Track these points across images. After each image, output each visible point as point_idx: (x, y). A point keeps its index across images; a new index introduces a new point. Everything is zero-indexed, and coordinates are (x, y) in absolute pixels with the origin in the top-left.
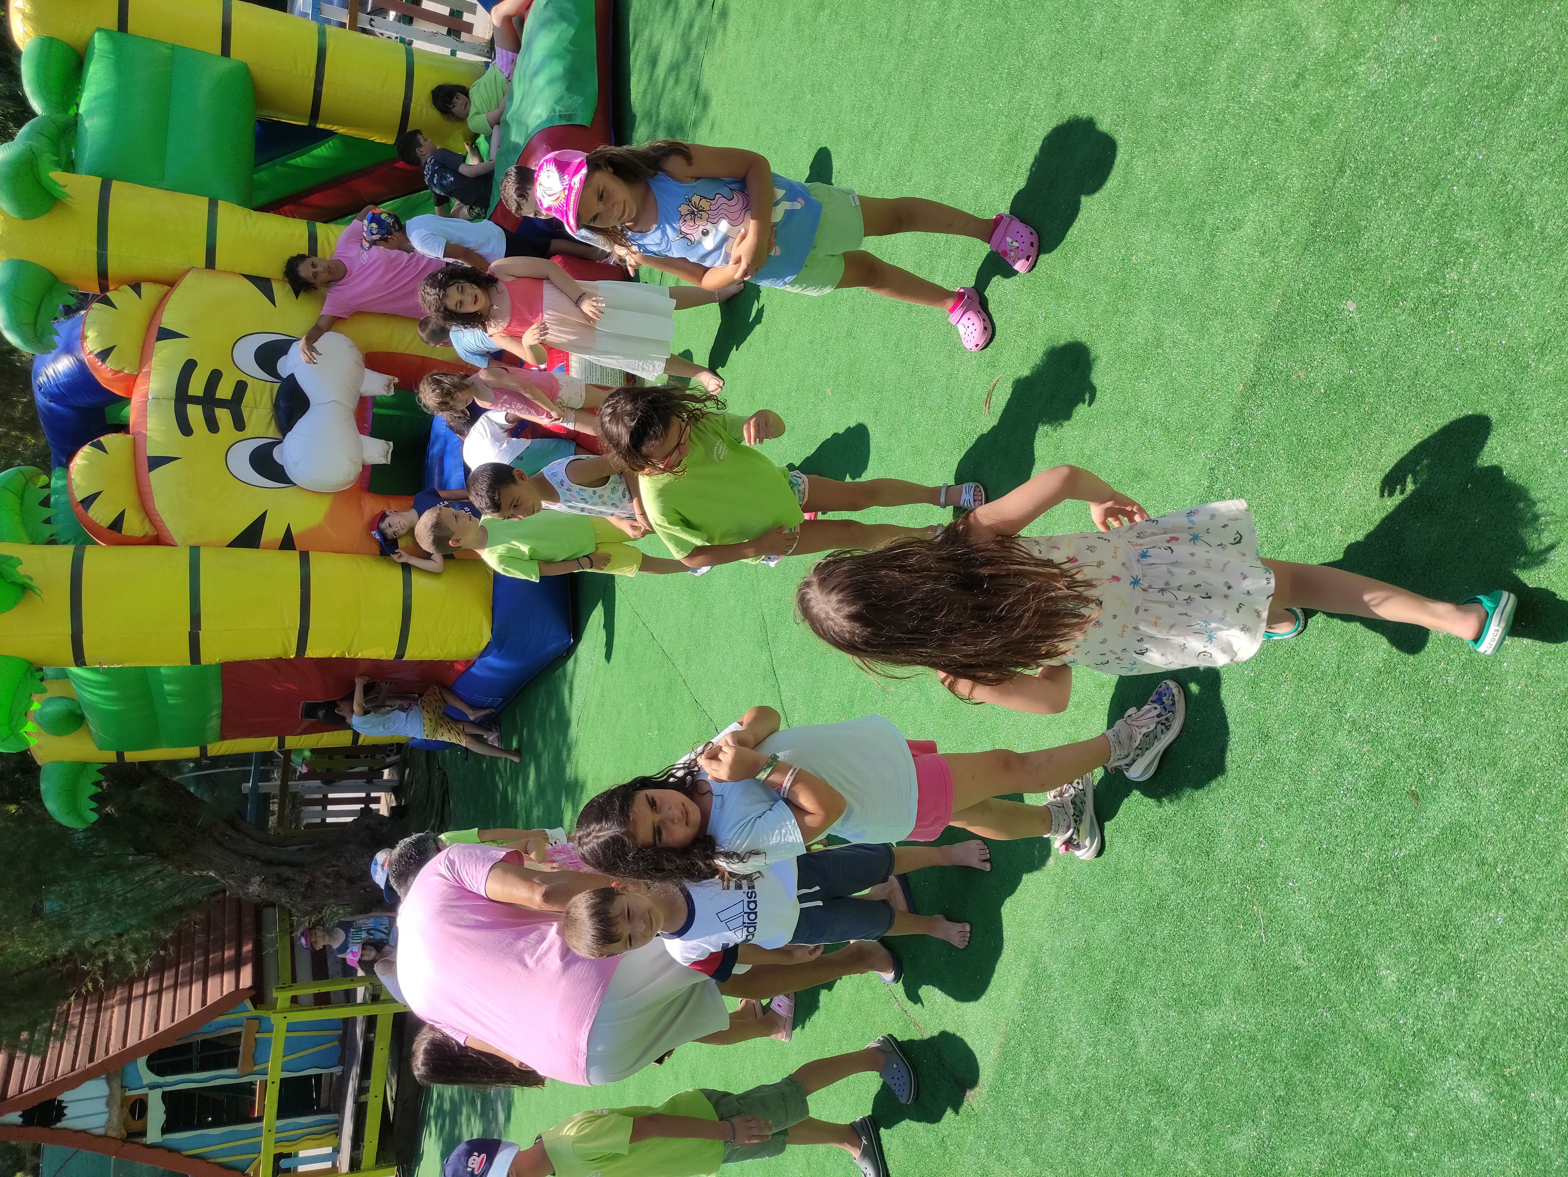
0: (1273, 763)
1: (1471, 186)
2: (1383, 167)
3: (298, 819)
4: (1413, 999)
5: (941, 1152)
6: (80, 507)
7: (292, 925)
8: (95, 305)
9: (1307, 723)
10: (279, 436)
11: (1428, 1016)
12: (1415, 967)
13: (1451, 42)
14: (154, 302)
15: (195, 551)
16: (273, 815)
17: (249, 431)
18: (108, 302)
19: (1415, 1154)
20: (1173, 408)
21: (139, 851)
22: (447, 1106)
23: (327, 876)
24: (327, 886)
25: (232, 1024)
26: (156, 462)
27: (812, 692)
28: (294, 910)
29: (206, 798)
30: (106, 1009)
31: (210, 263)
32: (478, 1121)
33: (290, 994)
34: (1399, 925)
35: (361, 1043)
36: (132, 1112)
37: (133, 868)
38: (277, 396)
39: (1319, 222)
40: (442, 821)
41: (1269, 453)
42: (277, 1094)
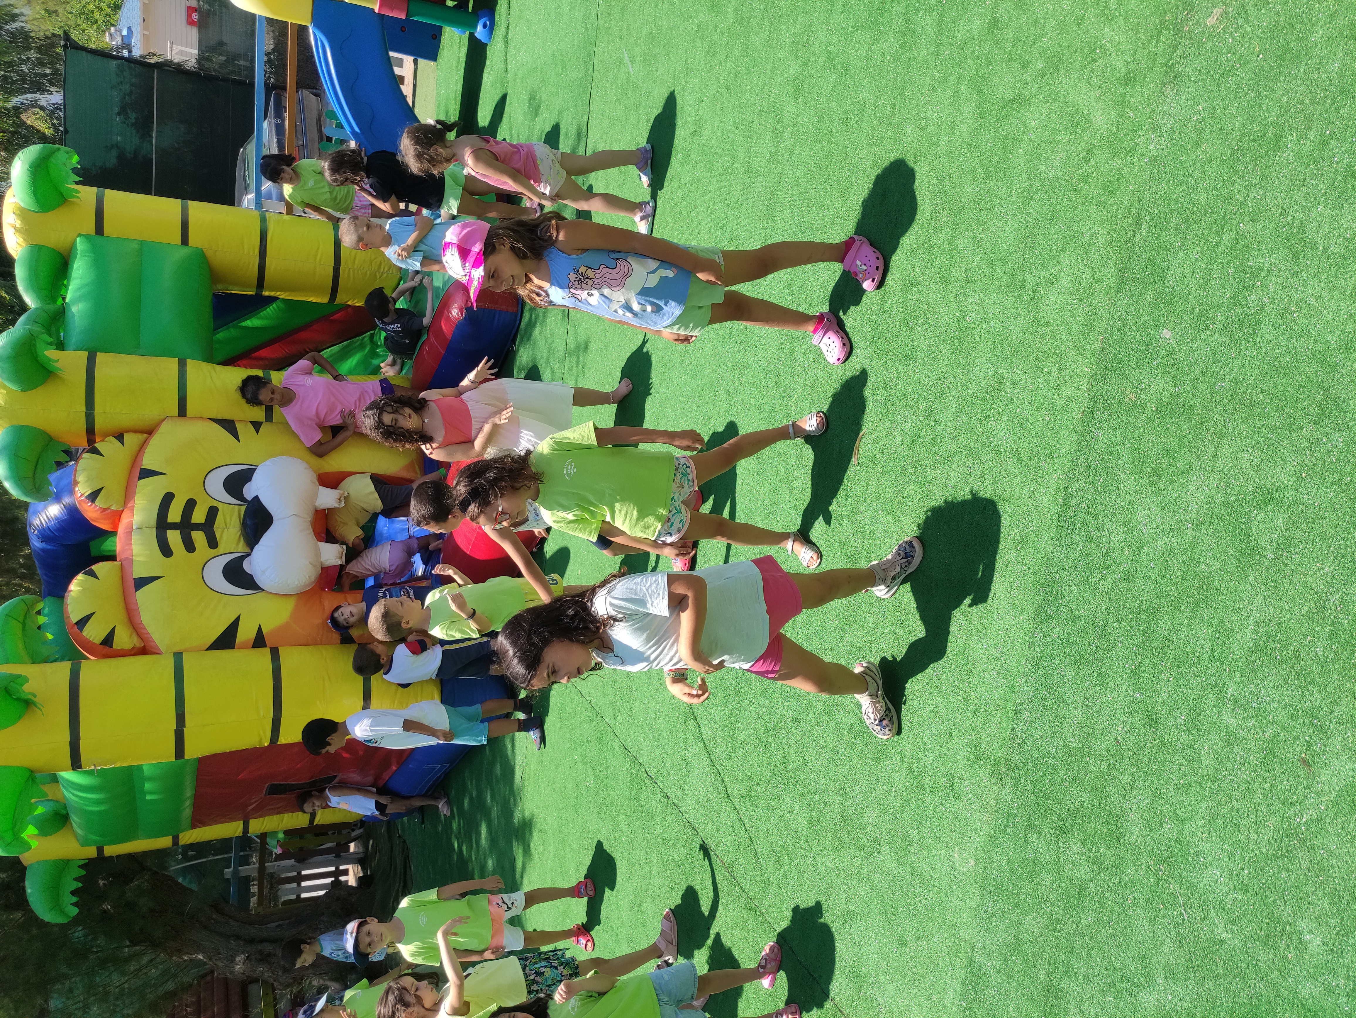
0: (1167, 747)
1: (1255, 221)
2: (1175, 216)
3: (276, 898)
4: (1341, 961)
6: (76, 629)
7: (275, 999)
8: (85, 455)
9: (1191, 706)
10: (247, 550)
12: (1338, 929)
13: (1215, 109)
14: (135, 448)
15: (178, 657)
16: (253, 896)
17: (221, 548)
18: (96, 451)
20: (1022, 440)
21: (134, 943)
26: (141, 583)
27: (730, 728)
28: (276, 984)
29: (194, 887)
31: (182, 411)
34: (1314, 889)
37: (127, 960)
38: (244, 516)
39: (1126, 268)
40: (405, 885)
41: (1115, 468)
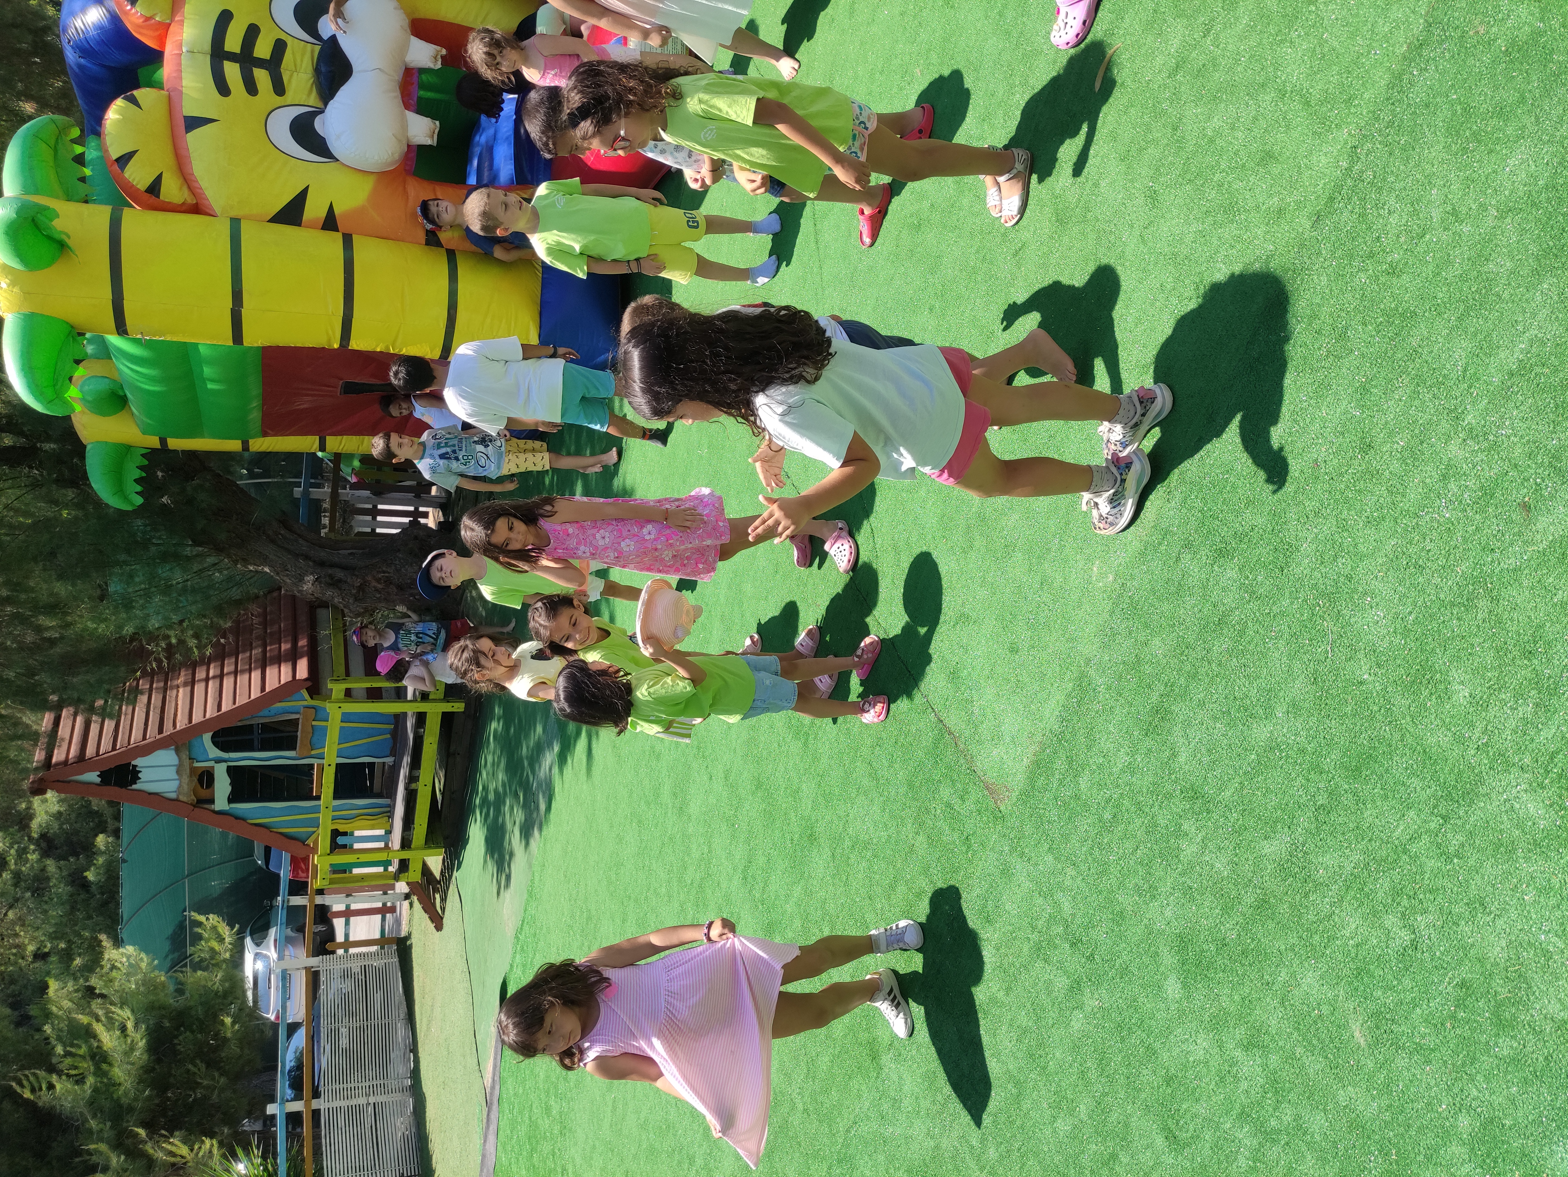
0: (1372, 474)
3: (349, 527)
4: (1484, 714)
5: (964, 849)
6: (116, 167)
7: (345, 625)
9: (1417, 431)
10: (320, 105)
11: (1496, 731)
12: (1492, 682)
15: (235, 224)
16: (324, 524)
17: (289, 97)
19: (1455, 860)
20: (1318, 77)
21: (196, 543)
22: (491, 797)
23: (378, 581)
24: (377, 590)
25: (291, 710)
26: (194, 123)
28: (346, 611)
30: (172, 688)
32: (520, 812)
33: (344, 686)
35: (411, 736)
36: (200, 781)
37: (189, 559)
38: (318, 59)
42: (333, 776)
